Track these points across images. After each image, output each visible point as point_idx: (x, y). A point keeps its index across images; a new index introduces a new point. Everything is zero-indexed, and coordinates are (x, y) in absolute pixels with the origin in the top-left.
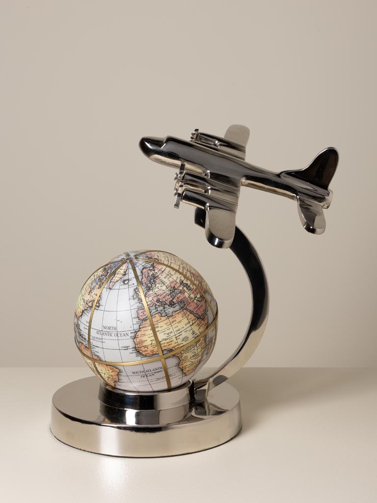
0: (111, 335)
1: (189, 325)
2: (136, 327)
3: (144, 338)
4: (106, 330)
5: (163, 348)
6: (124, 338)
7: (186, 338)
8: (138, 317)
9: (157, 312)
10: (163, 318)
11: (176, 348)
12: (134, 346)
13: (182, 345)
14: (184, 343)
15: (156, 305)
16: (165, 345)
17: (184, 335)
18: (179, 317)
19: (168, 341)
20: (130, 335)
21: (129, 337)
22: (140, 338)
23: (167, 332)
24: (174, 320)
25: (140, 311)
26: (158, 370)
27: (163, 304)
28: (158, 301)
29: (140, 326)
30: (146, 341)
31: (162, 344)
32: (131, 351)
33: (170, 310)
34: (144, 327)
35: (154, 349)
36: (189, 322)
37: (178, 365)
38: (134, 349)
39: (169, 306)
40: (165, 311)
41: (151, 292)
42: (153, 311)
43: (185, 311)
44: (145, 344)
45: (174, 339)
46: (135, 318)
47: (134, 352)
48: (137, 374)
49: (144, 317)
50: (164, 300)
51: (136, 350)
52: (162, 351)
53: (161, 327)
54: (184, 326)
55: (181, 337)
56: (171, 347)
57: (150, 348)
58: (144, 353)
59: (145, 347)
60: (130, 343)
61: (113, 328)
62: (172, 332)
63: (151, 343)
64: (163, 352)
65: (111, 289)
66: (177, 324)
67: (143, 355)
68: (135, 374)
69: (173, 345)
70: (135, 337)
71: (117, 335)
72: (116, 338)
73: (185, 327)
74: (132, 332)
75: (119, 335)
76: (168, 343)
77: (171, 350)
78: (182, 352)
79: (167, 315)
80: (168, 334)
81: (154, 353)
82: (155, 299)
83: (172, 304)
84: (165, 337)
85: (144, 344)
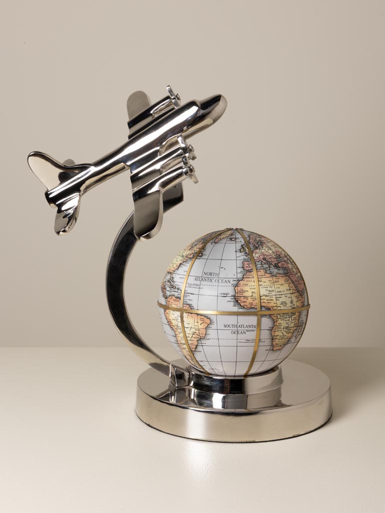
0: (211, 281)
1: (289, 292)
2: (240, 276)
3: (245, 288)
4: (206, 276)
5: (263, 304)
6: (225, 284)
7: (284, 303)
8: (243, 267)
9: (262, 268)
10: (268, 275)
11: (274, 308)
12: (234, 294)
13: (279, 308)
14: (283, 308)
15: (262, 262)
16: (265, 301)
17: (283, 299)
18: (282, 280)
19: (268, 298)
20: (232, 282)
21: (230, 284)
22: (242, 288)
23: (269, 289)
24: (277, 280)
25: (246, 263)
26: (251, 329)
27: (269, 263)
28: (264, 259)
29: (244, 275)
30: (247, 291)
31: (263, 299)
32: (229, 299)
33: (275, 271)
34: (247, 278)
35: (253, 302)
36: (290, 289)
37: (271, 330)
38: (233, 297)
39: (274, 267)
40: (269, 270)
41: (258, 251)
42: (259, 266)
43: (288, 278)
44: (246, 294)
45: (274, 298)
46: (239, 267)
47: (232, 300)
48: (229, 328)
49: (249, 269)
50: (270, 260)
51: (235, 299)
52: (261, 306)
53: (264, 282)
54: (285, 290)
55: (281, 300)
56: (269, 305)
57: (250, 300)
58: (242, 304)
59: (245, 297)
60: (231, 291)
61: (215, 275)
62: (273, 291)
63: (251, 294)
64: (261, 308)
65: (216, 243)
66: (279, 286)
67: (241, 306)
68: (226, 328)
69: (272, 304)
70: (237, 285)
71: (218, 281)
72: (217, 284)
73: (286, 292)
74: (234, 279)
75: (220, 281)
76: (268, 300)
77: (268, 309)
78: (279, 316)
79: (271, 274)
80: (270, 291)
81: (253, 306)
82: (262, 257)
83: (276, 266)
84: (266, 293)
85: (244, 295)
